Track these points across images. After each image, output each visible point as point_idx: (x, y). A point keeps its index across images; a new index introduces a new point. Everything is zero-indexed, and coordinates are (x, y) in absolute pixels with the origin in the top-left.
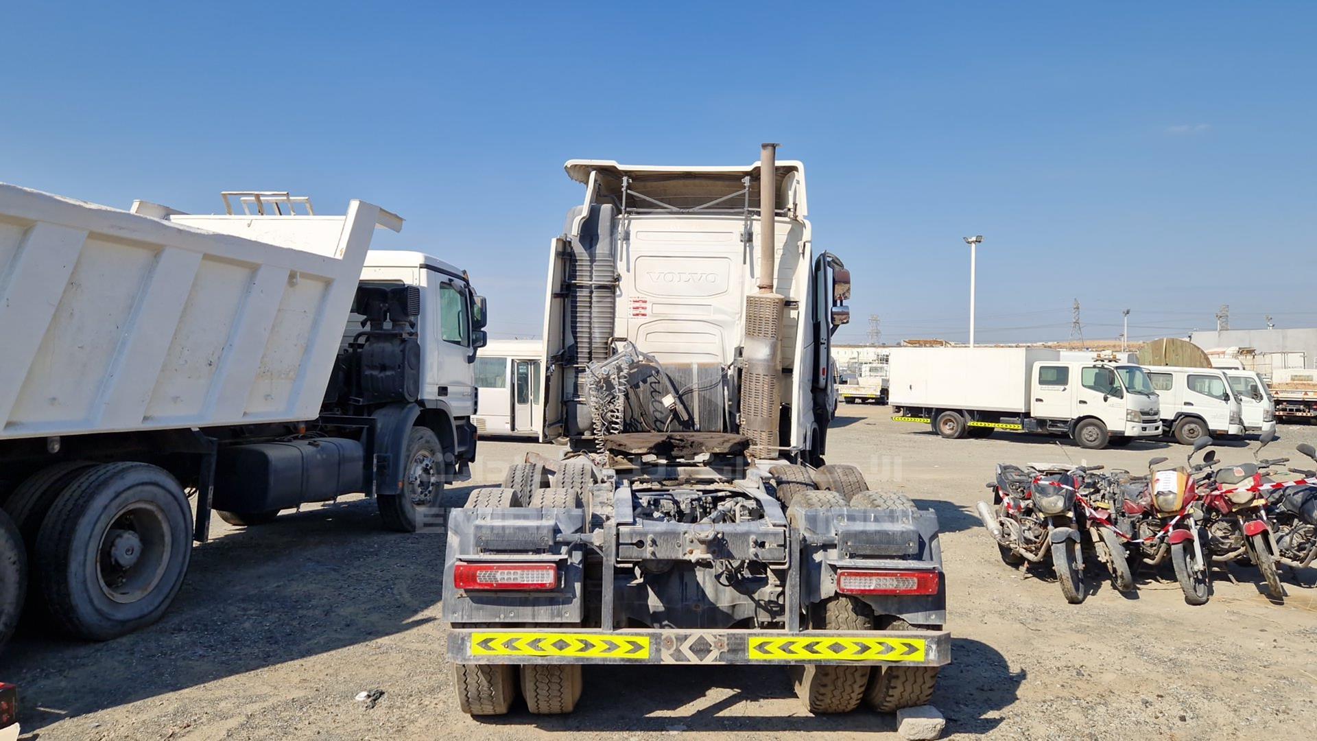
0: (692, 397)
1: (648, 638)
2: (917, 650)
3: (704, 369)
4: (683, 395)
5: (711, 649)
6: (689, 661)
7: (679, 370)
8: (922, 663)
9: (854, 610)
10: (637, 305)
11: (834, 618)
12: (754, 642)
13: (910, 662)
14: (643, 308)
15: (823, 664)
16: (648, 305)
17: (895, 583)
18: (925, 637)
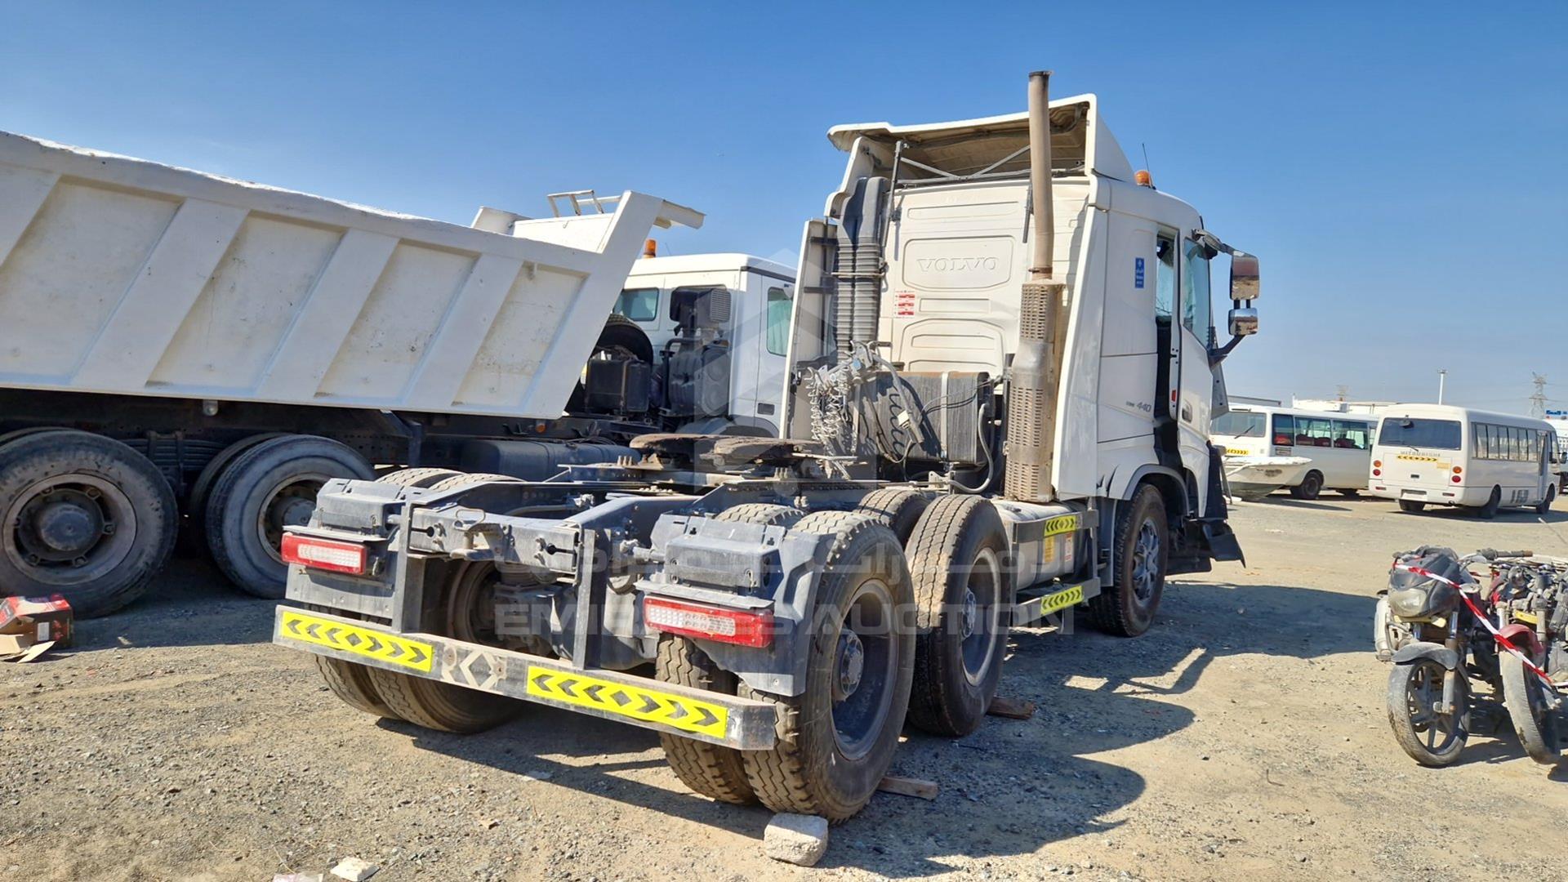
0: (939, 414)
1: (430, 647)
2: (715, 721)
3: (955, 379)
4: (928, 412)
5: (490, 672)
6: (467, 683)
7: (925, 381)
8: (721, 740)
9: (689, 657)
10: (903, 300)
11: (664, 663)
12: (533, 672)
13: (706, 736)
14: (910, 305)
15: (605, 717)
16: (916, 301)
17: (708, 623)
18: (728, 705)
